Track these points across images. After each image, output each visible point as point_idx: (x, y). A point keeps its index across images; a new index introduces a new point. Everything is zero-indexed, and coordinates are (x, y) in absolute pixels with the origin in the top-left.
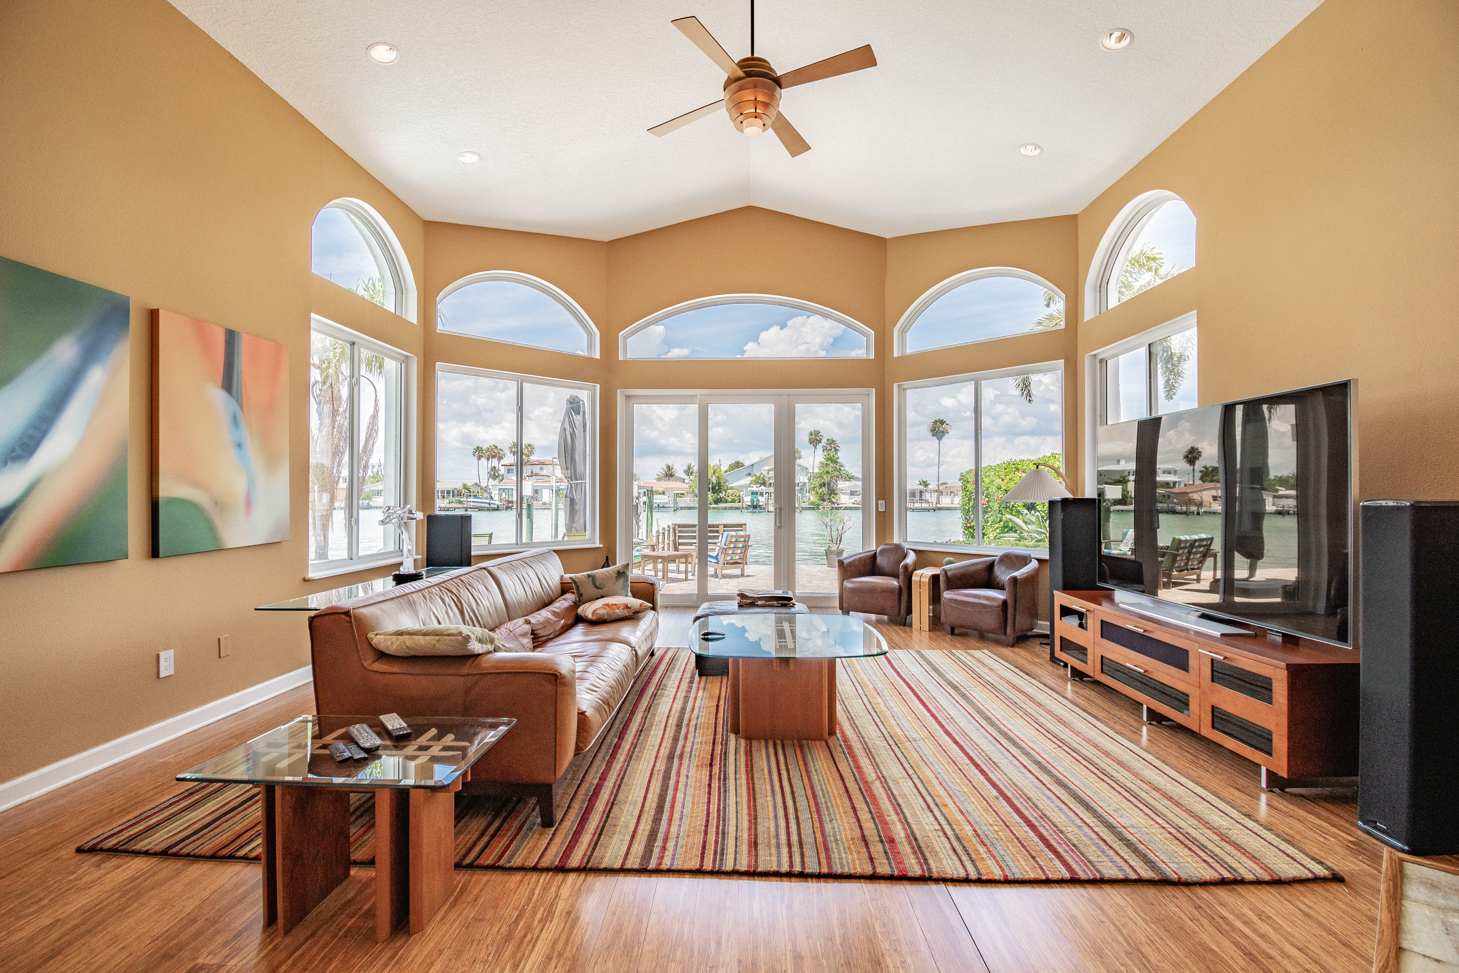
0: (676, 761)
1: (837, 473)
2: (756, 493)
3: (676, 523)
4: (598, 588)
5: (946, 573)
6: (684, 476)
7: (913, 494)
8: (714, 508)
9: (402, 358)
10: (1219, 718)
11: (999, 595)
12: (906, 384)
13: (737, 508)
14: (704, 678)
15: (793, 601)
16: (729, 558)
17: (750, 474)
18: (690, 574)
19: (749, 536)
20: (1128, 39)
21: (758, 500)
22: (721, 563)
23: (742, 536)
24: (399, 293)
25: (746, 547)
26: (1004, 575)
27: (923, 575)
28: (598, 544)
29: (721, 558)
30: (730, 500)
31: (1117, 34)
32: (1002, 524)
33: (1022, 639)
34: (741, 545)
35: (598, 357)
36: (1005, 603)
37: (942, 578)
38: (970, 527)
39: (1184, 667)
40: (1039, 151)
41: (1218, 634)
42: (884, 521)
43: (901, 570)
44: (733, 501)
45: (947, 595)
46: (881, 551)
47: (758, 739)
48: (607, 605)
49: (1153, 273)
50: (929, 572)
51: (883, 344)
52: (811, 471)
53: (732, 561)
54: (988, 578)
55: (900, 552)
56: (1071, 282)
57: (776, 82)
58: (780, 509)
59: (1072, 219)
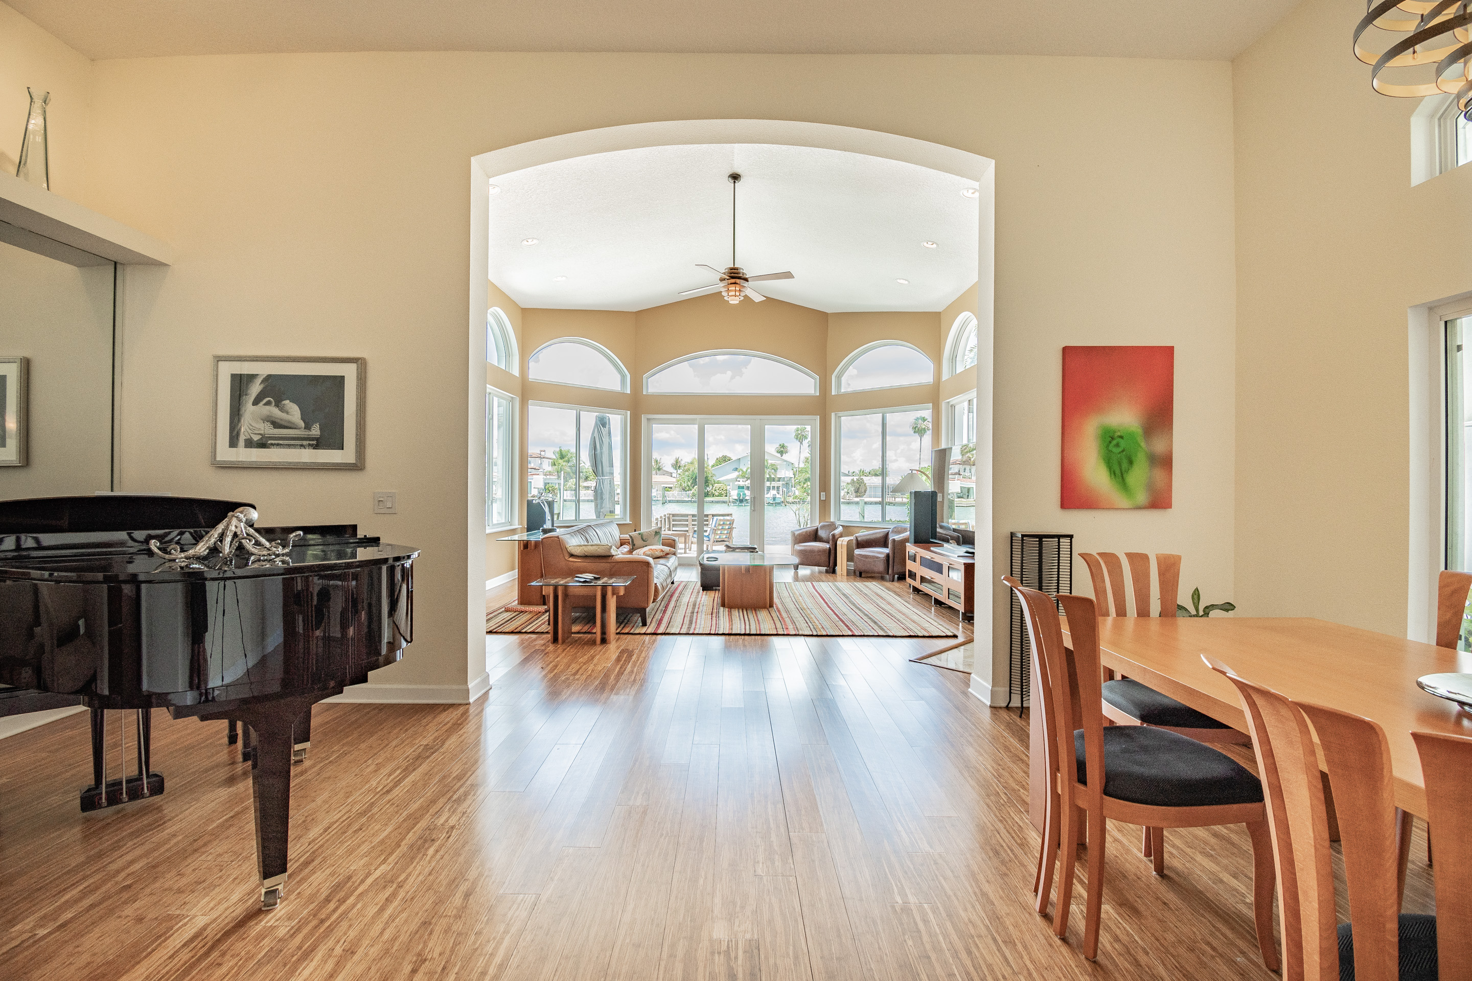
0: (695, 614)
2: (743, 487)
3: (670, 513)
4: (643, 540)
5: (857, 538)
6: (672, 470)
9: (510, 399)
11: (887, 550)
12: (840, 414)
13: (724, 502)
14: (705, 592)
15: (757, 550)
16: (718, 537)
17: (736, 469)
18: (688, 550)
19: (733, 520)
21: (745, 494)
22: (712, 540)
23: (728, 520)
24: (507, 357)
25: (731, 529)
26: (890, 539)
27: (844, 542)
28: (628, 521)
29: (712, 537)
30: (717, 494)
33: (894, 578)
34: (727, 527)
35: (629, 392)
36: (888, 555)
37: (855, 542)
42: (824, 506)
43: (831, 537)
44: (720, 495)
45: (857, 552)
46: (821, 526)
47: (735, 608)
48: (651, 549)
50: (846, 539)
51: (824, 385)
52: (797, 466)
53: (720, 540)
54: (883, 541)
55: (833, 526)
56: (936, 355)
57: (746, 280)
58: (754, 498)
59: (938, 314)
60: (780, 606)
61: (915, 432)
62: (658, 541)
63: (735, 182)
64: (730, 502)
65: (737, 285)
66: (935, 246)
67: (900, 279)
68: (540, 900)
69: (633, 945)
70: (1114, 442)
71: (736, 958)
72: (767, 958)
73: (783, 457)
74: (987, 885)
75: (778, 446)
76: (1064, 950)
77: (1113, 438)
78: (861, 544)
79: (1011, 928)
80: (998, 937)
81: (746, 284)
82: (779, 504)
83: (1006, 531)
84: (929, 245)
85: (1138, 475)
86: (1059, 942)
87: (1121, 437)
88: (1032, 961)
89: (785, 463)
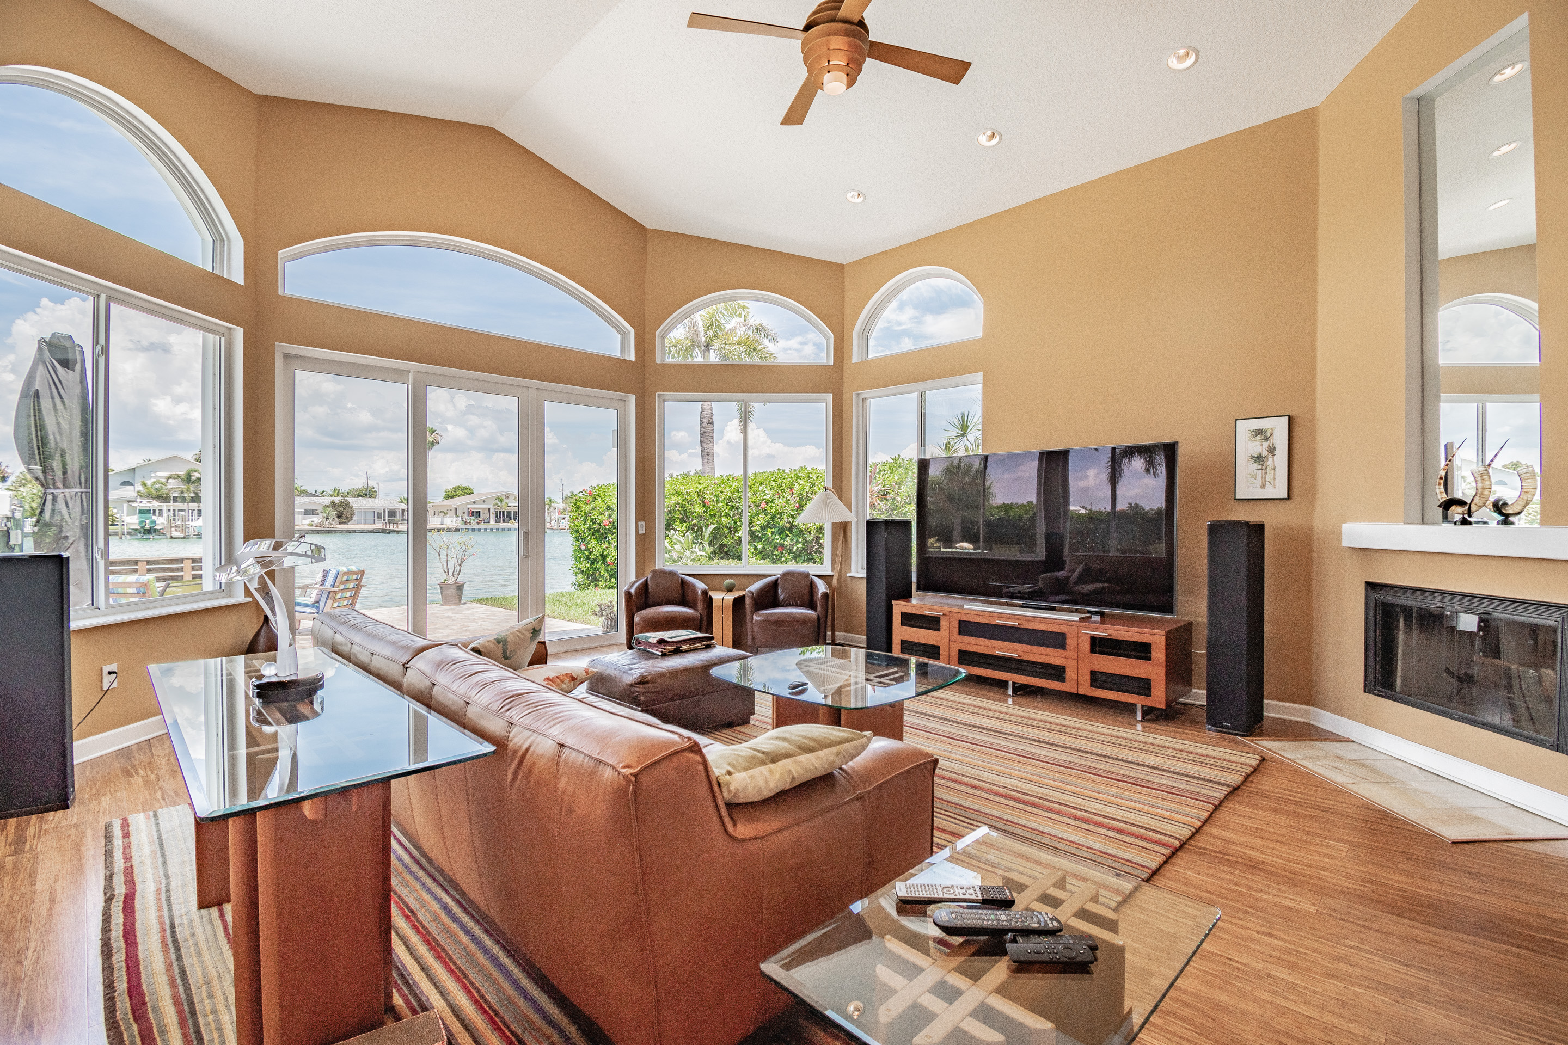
10: (1097, 678)
20: (998, 138)
31: (989, 133)
39: (1063, 646)
40: (862, 198)
41: (1077, 619)
49: (742, 319)
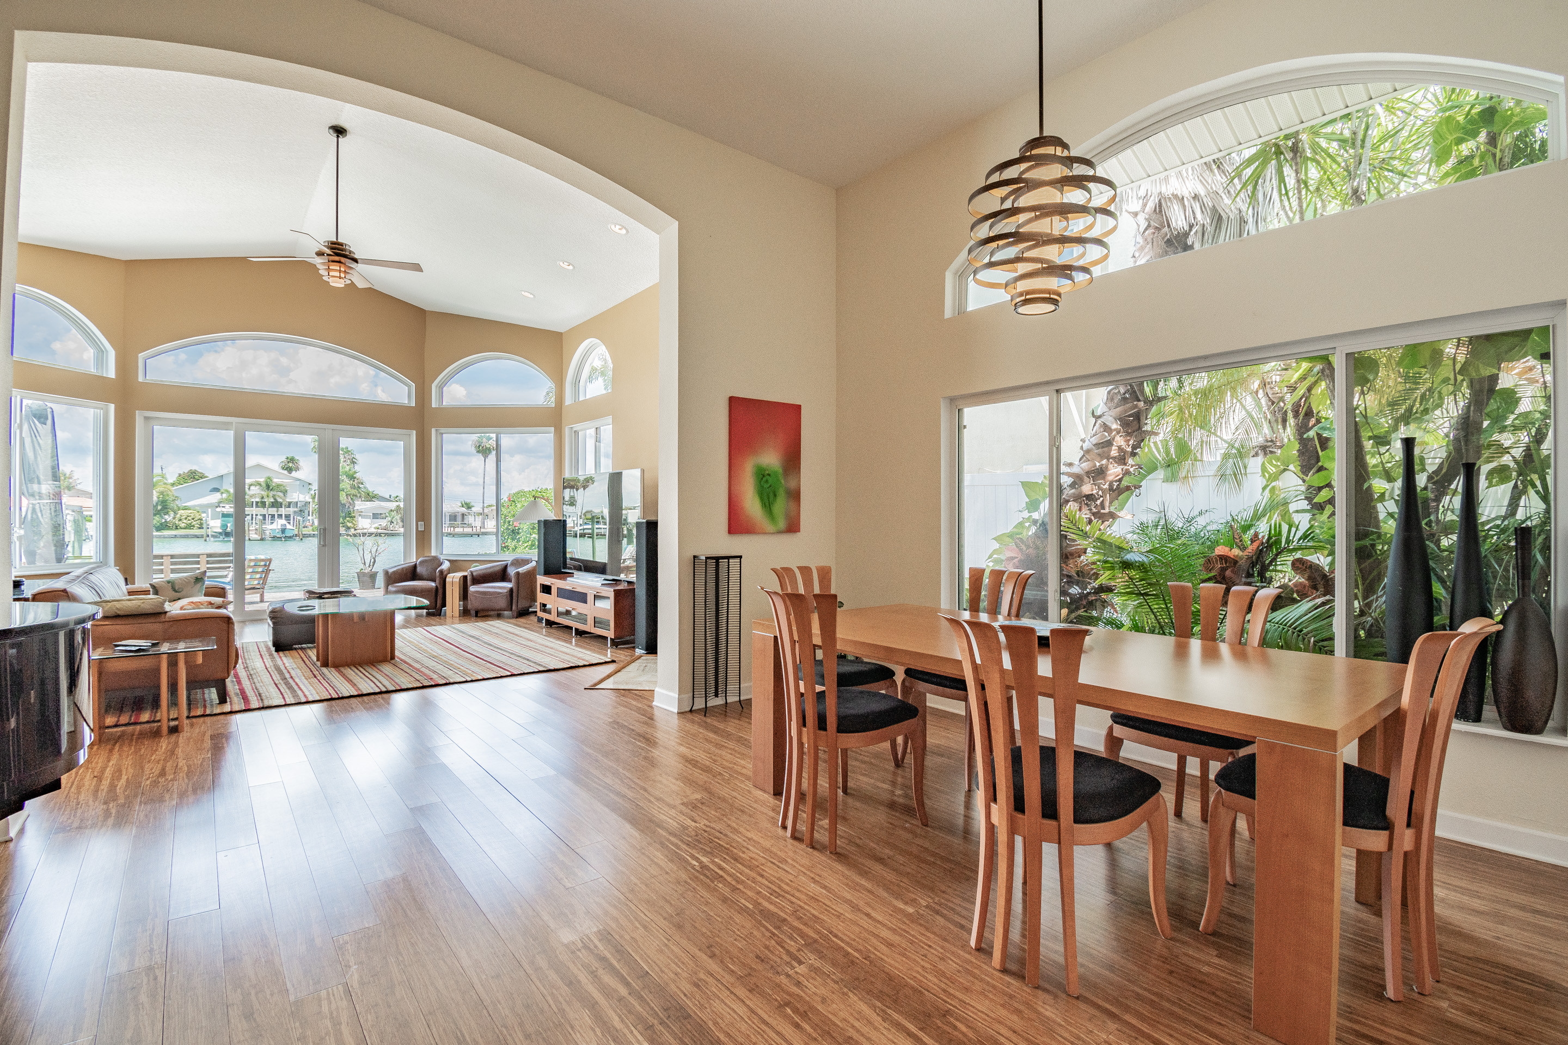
1: (354, 492)
5: (470, 573)
7: (453, 517)
8: (160, 537)
10: (596, 622)
11: (508, 585)
12: (442, 430)
17: (216, 490)
23: (262, 560)
25: (267, 571)
26: (512, 571)
27: (454, 579)
30: (183, 525)
32: (530, 542)
33: (524, 613)
34: (260, 569)
36: (511, 590)
37: (468, 578)
38: (505, 547)
39: (586, 602)
42: (423, 538)
43: (438, 574)
44: (190, 527)
45: (472, 589)
46: (420, 562)
47: (344, 666)
48: (192, 602)
50: (459, 574)
51: (422, 394)
54: (502, 575)
55: (437, 562)
56: (558, 376)
57: (356, 261)
58: (325, 529)
59: (559, 335)
60: (403, 658)
61: (478, 452)
62: (200, 591)
63: (338, 136)
64: (208, 536)
65: (342, 265)
66: (571, 267)
67: (525, 291)
68: (352, 986)
69: (492, 977)
70: (764, 479)
71: (596, 947)
72: (621, 937)
73: (292, 475)
74: (748, 833)
75: (283, 459)
76: (815, 853)
77: (764, 476)
78: (480, 579)
79: (778, 852)
80: (774, 861)
81: (354, 265)
82: (290, 537)
83: (690, 554)
84: (565, 265)
85: (780, 506)
86: (811, 850)
87: (769, 475)
88: (802, 866)
89: (298, 482)
